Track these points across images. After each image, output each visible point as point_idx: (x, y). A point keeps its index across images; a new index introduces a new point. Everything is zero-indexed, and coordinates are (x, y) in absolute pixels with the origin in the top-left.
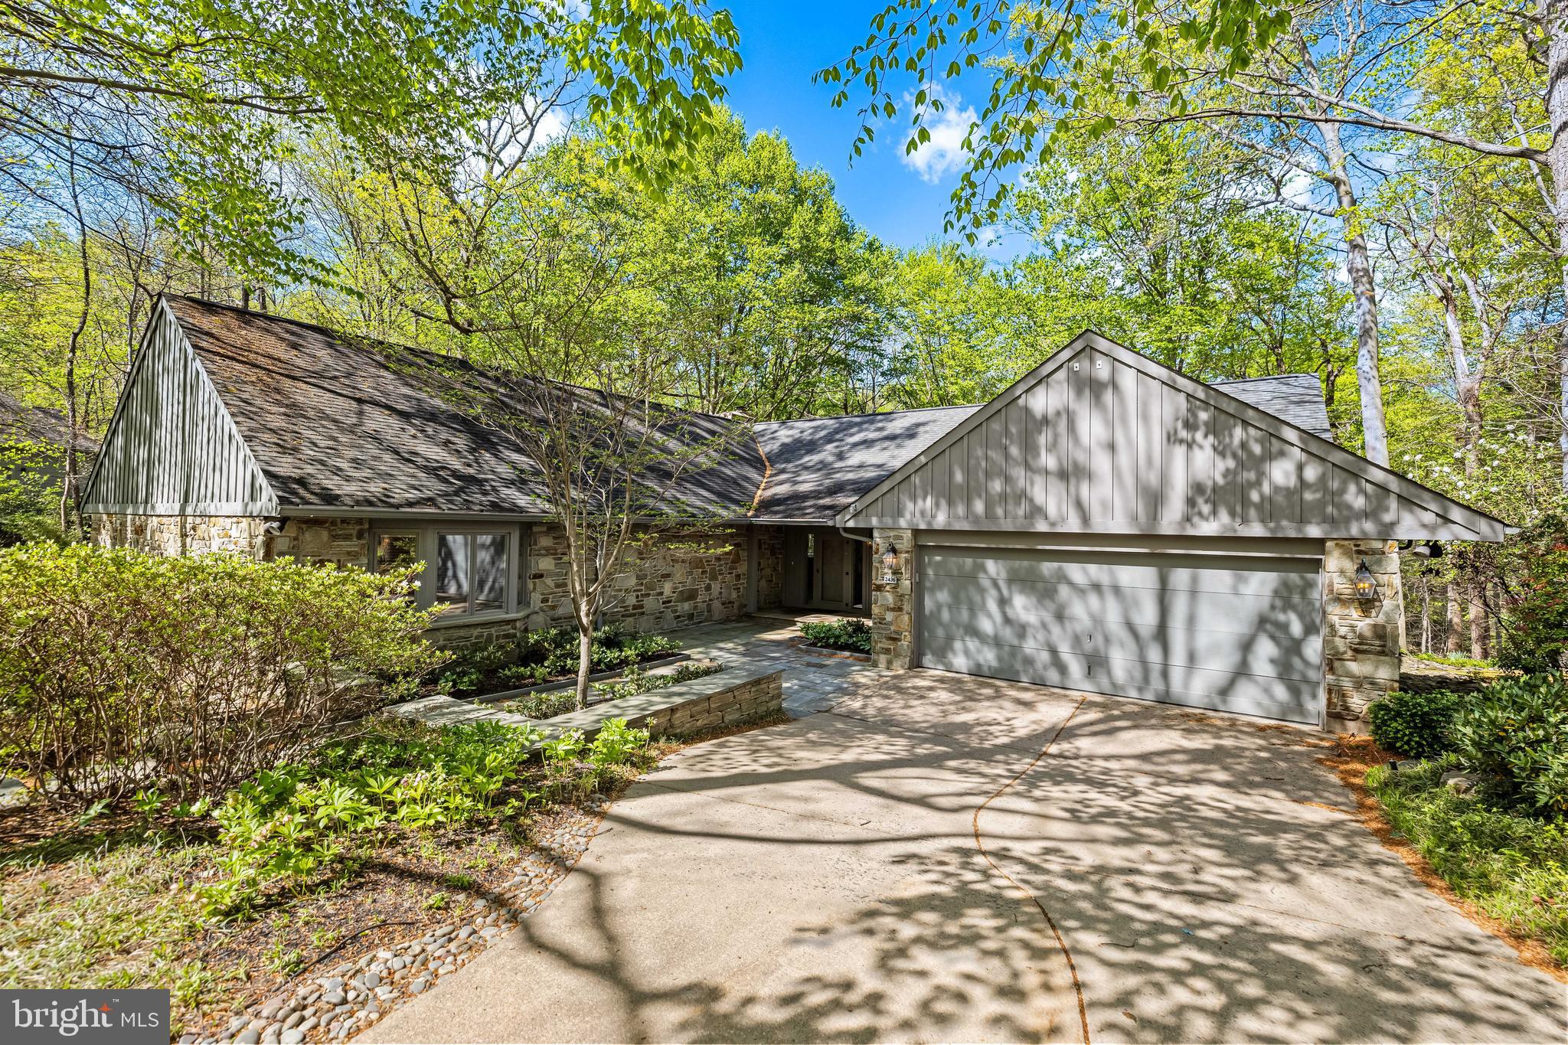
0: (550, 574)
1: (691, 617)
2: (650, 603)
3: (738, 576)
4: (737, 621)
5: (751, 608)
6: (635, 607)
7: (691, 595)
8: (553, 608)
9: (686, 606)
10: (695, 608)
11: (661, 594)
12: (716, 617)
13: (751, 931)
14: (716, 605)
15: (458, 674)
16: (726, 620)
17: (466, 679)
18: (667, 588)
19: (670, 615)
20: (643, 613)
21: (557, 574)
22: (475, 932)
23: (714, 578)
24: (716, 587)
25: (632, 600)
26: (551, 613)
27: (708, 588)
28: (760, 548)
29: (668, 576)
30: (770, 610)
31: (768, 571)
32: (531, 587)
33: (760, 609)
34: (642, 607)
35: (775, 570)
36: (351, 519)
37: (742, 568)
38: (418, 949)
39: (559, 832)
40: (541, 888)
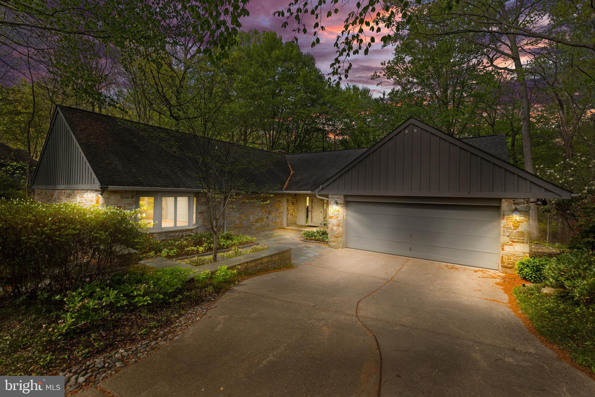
1: (261, 228)
2: (244, 223)
3: (279, 213)
5: (284, 225)
6: (239, 225)
7: (261, 220)
9: (259, 225)
10: (263, 225)
11: (249, 219)
12: (271, 229)
13: (261, 344)
14: (271, 224)
15: (169, 250)
17: (172, 251)
18: (251, 217)
19: (252, 228)
20: (242, 227)
22: (157, 343)
23: (269, 214)
24: (270, 217)
25: (238, 222)
26: (206, 227)
27: (267, 217)
28: (288, 202)
30: (291, 226)
31: (291, 211)
32: (199, 217)
33: (287, 226)
34: (242, 224)
35: (293, 211)
36: (129, 191)
37: (281, 210)
38: (134, 349)
39: (197, 307)
40: (185, 328)
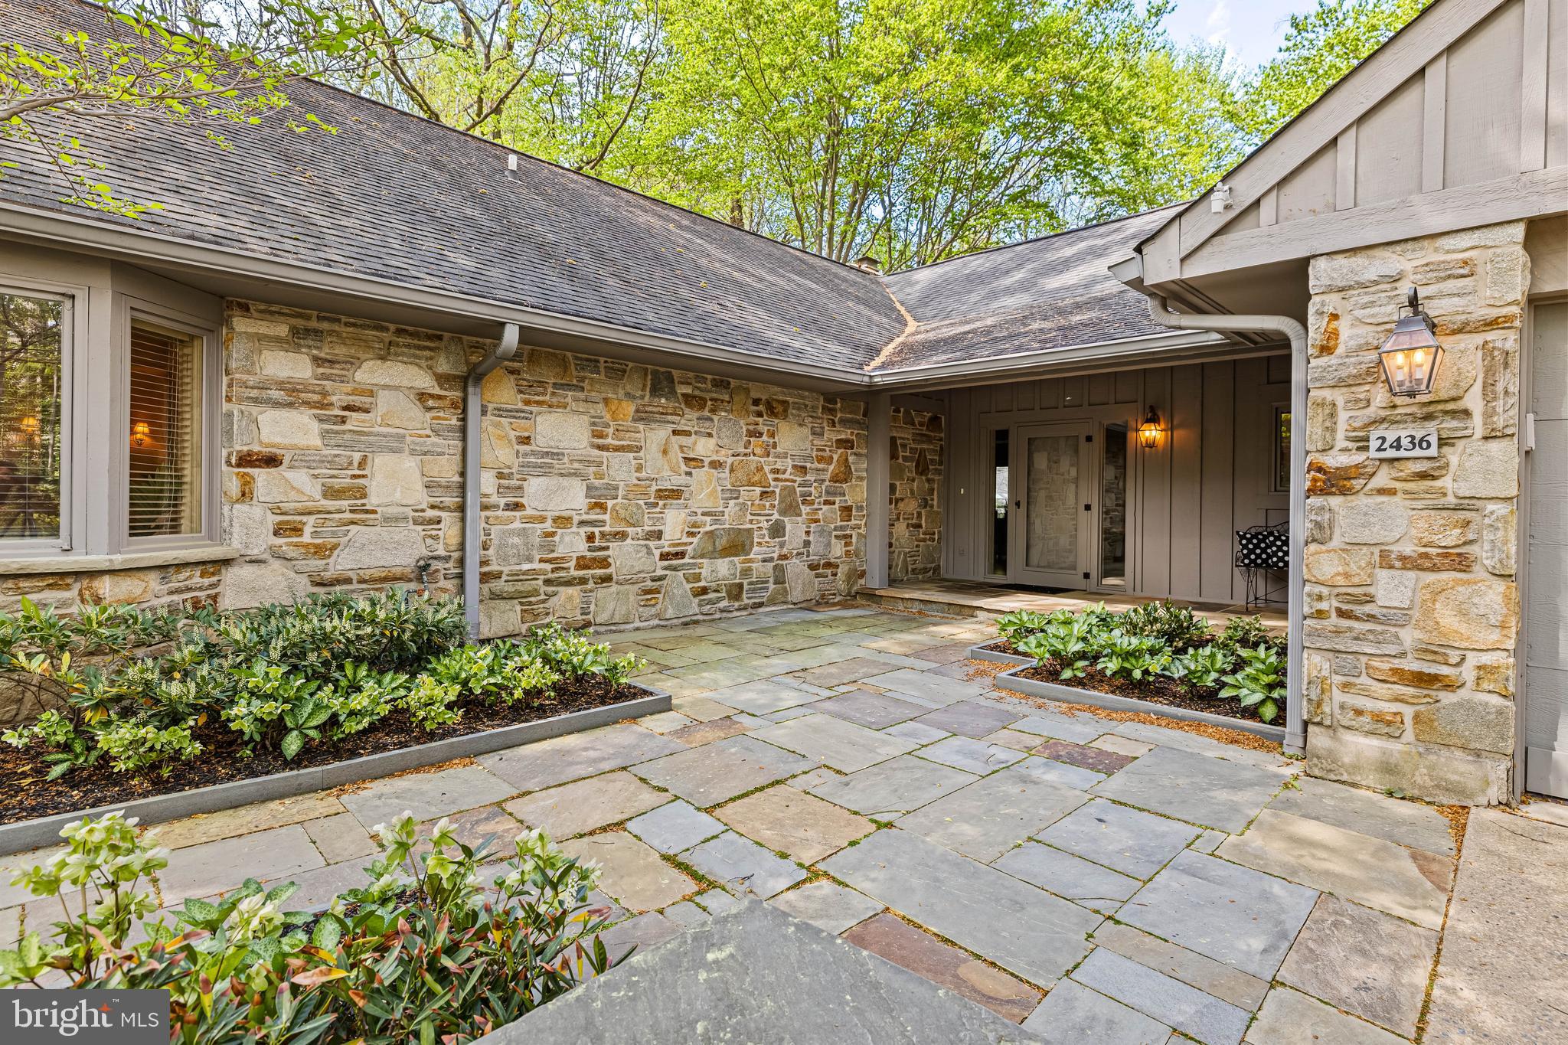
0: (304, 459)
1: (735, 592)
2: (625, 557)
3: (847, 510)
4: (844, 605)
5: (875, 580)
6: (582, 563)
7: (737, 545)
8: (321, 551)
9: (723, 569)
10: (746, 572)
11: (659, 535)
12: (796, 595)
14: (796, 568)
16: (822, 602)
18: (673, 523)
19: (678, 585)
20: (607, 579)
21: (331, 463)
23: (790, 508)
24: (796, 530)
25: (573, 544)
26: (315, 564)
27: (777, 530)
28: (894, 456)
29: (675, 494)
30: (912, 583)
31: (911, 506)
32: (234, 487)
33: (893, 582)
34: (604, 563)
35: (925, 504)
37: (856, 493)
